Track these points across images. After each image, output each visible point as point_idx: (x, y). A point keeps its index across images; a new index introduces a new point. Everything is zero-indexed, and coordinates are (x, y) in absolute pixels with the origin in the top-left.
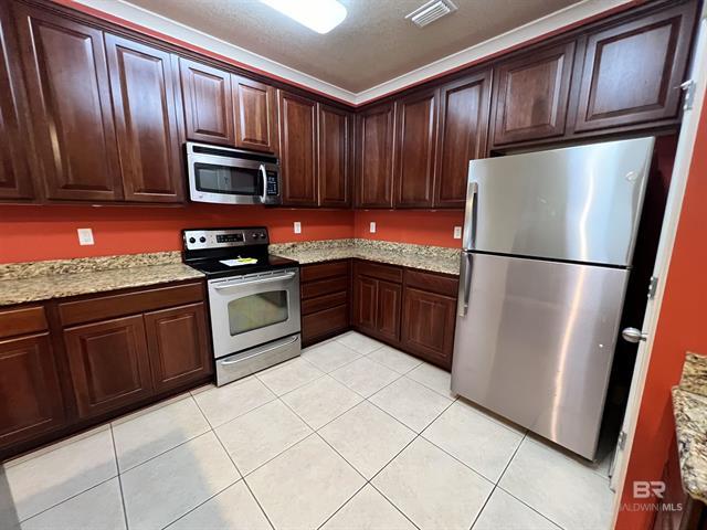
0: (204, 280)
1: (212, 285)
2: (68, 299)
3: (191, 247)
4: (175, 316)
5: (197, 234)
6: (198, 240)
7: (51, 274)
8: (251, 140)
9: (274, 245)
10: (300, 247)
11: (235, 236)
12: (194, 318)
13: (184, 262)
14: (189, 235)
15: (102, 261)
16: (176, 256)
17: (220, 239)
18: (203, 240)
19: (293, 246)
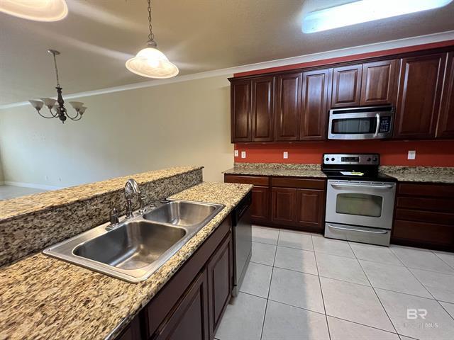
0: (326, 179)
1: (330, 182)
2: (275, 177)
3: (326, 162)
4: (310, 193)
5: (330, 156)
6: (330, 159)
7: (273, 168)
8: (372, 99)
9: (384, 167)
10: (412, 170)
11: (354, 158)
12: (318, 197)
13: (322, 170)
14: (326, 156)
15: (289, 165)
16: (319, 167)
17: (343, 159)
18: (333, 159)
19: (404, 169)
